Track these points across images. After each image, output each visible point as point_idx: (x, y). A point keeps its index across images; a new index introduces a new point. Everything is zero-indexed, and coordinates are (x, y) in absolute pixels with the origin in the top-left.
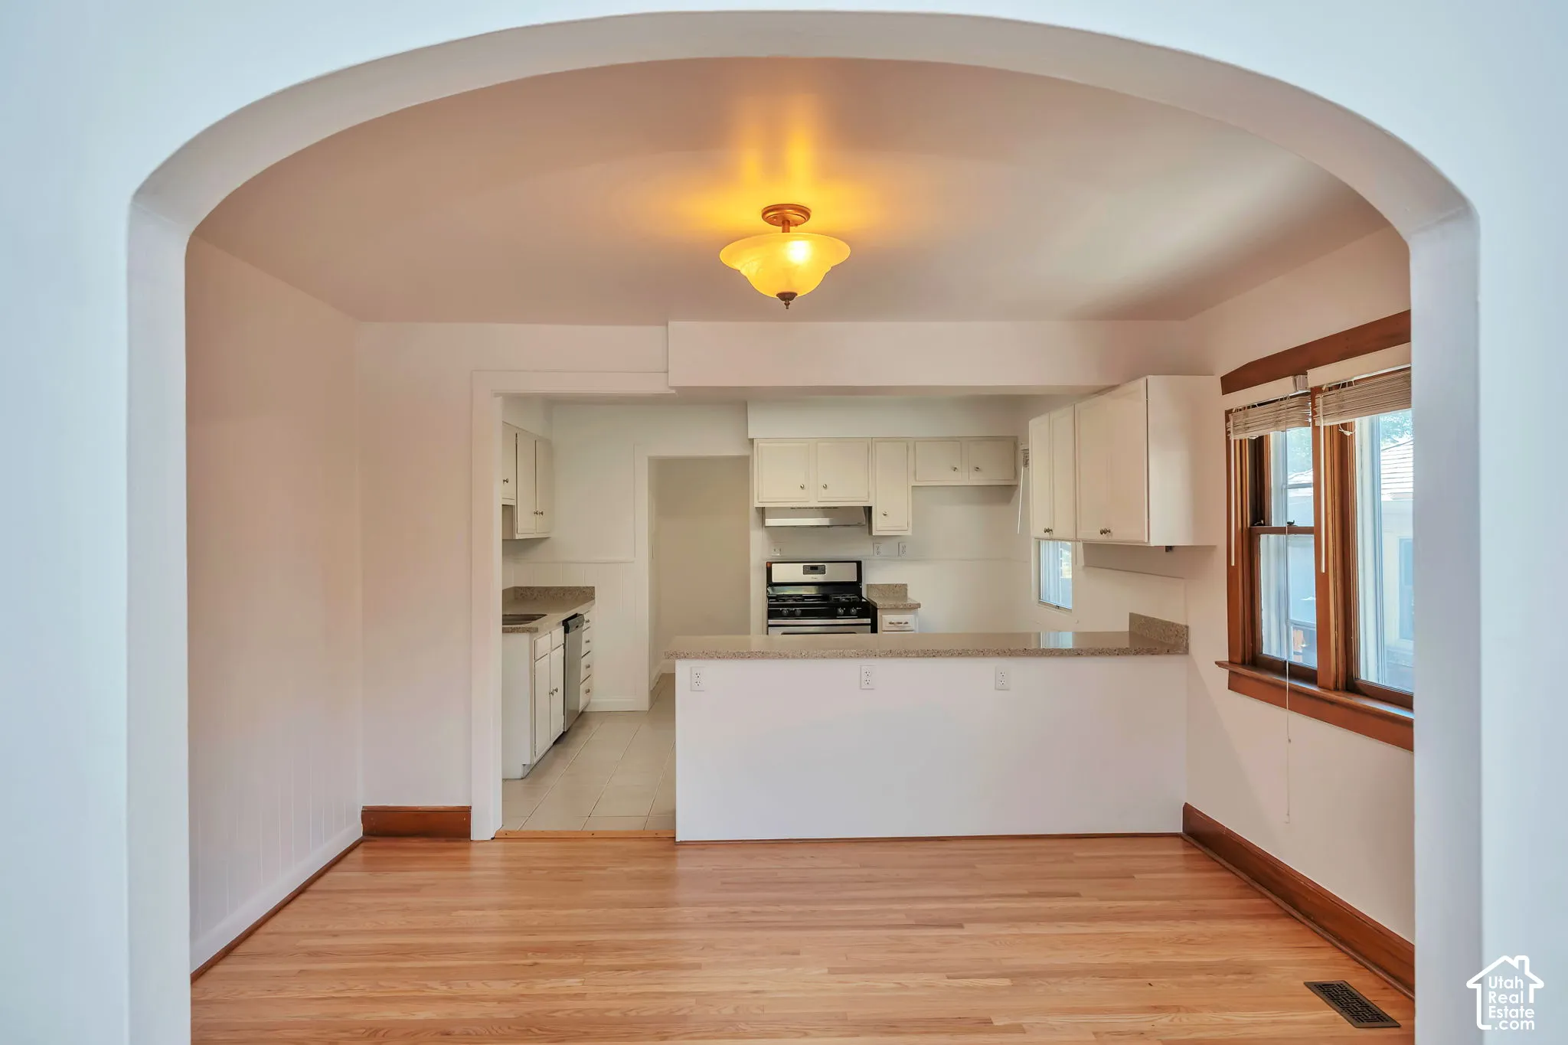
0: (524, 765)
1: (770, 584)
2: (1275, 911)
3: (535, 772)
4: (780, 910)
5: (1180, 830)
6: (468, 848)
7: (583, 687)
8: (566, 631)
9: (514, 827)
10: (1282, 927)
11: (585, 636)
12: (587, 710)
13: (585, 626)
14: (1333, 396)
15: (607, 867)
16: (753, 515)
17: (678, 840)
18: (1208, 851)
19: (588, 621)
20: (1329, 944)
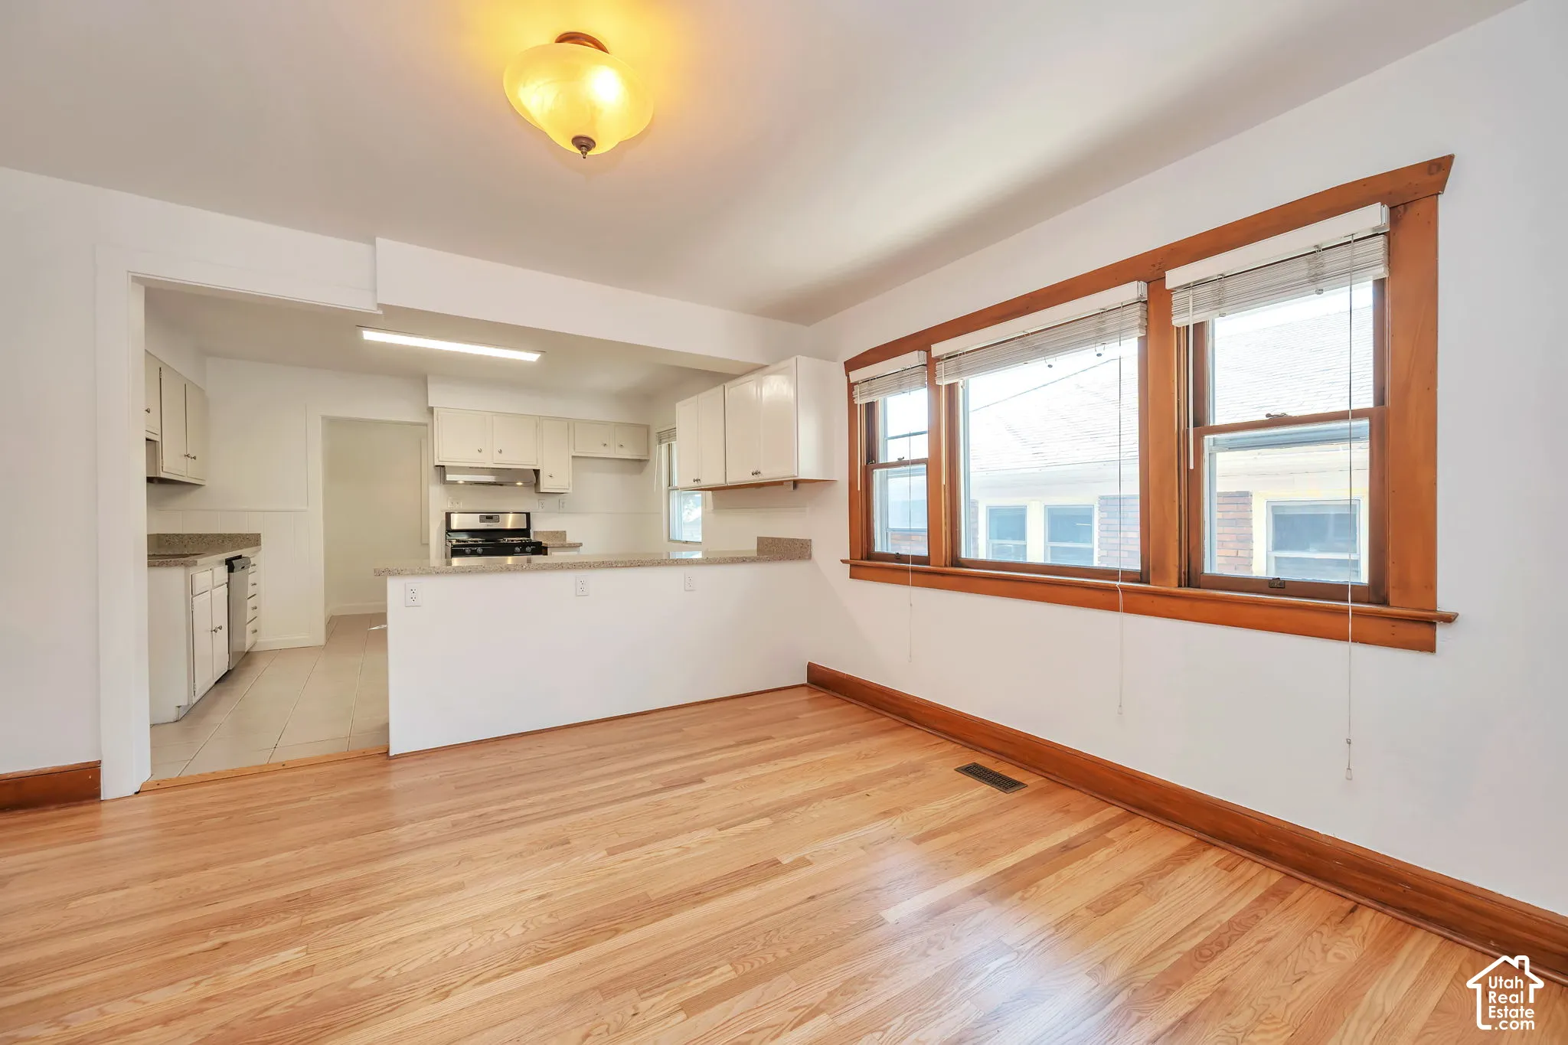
0: (179, 707)
1: (449, 530)
2: (896, 724)
3: (192, 715)
4: (530, 802)
5: (806, 682)
6: (98, 811)
7: (249, 628)
8: (231, 569)
9: (171, 773)
10: (909, 734)
11: (251, 579)
12: (254, 650)
13: (251, 569)
14: (952, 362)
15: (310, 797)
16: (429, 473)
17: (392, 754)
18: (831, 692)
19: (254, 565)
20: (943, 740)
